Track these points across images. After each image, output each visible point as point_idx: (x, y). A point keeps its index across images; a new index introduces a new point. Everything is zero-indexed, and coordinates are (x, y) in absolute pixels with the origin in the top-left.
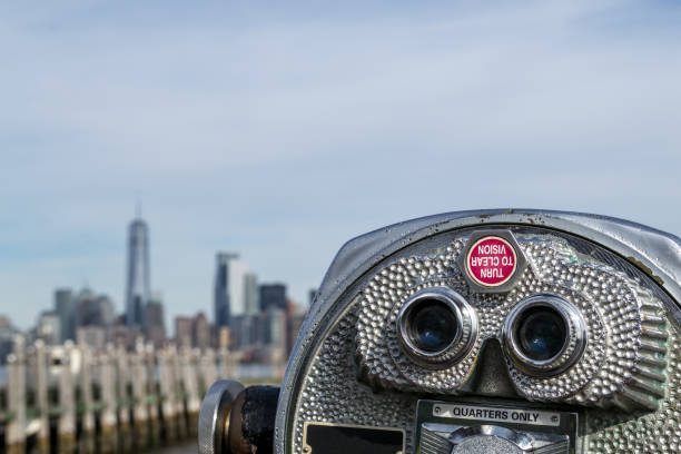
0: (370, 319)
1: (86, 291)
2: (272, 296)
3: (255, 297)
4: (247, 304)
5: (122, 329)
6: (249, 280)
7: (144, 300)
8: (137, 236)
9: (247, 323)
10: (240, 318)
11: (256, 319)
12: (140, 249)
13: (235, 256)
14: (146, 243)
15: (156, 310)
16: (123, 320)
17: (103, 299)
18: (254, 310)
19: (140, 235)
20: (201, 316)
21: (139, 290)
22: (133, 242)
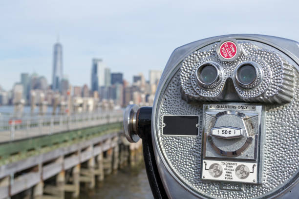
1: (35, 74)
2: (117, 78)
3: (109, 79)
4: (106, 82)
5: (51, 91)
6: (107, 71)
7: (60, 79)
8: (57, 50)
9: (106, 90)
10: (103, 88)
11: (110, 88)
12: (59, 56)
13: (100, 60)
14: (61, 53)
15: (65, 83)
16: (51, 87)
17: (42, 78)
18: (109, 84)
19: (59, 50)
20: (85, 86)
21: (58, 74)
22: (56, 53)
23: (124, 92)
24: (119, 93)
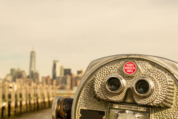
0: (98, 82)
1: (19, 69)
2: (67, 72)
3: (63, 72)
4: (61, 74)
5: (28, 79)
6: (61, 68)
7: (34, 72)
8: (32, 55)
9: (61, 79)
10: (59, 77)
11: (63, 78)
12: (33, 59)
13: (58, 61)
14: (35, 57)
15: (37, 75)
16: (28, 77)
17: (23, 71)
18: (63, 75)
19: (33, 55)
20: (49, 77)
21: (33, 69)
22: (31, 57)
23: (72, 80)
24: (68, 81)
